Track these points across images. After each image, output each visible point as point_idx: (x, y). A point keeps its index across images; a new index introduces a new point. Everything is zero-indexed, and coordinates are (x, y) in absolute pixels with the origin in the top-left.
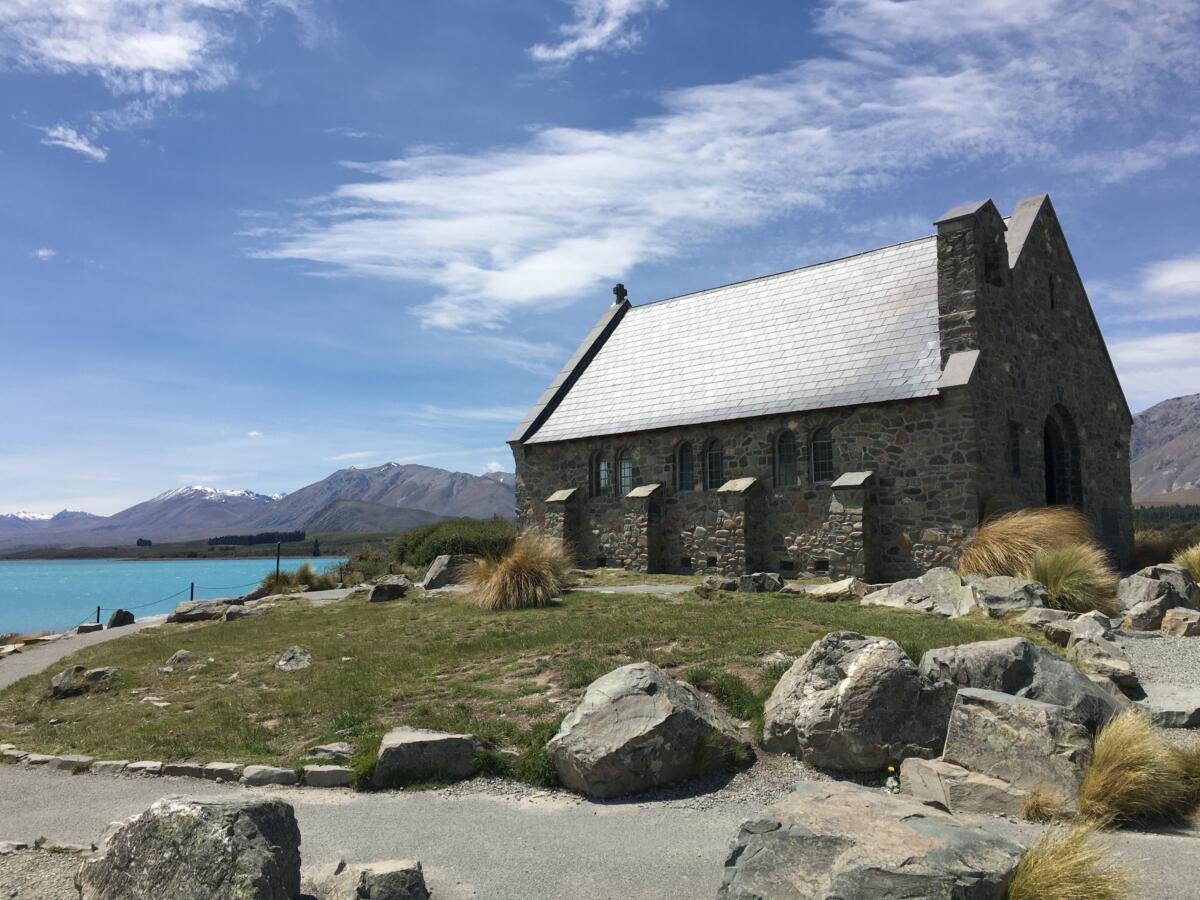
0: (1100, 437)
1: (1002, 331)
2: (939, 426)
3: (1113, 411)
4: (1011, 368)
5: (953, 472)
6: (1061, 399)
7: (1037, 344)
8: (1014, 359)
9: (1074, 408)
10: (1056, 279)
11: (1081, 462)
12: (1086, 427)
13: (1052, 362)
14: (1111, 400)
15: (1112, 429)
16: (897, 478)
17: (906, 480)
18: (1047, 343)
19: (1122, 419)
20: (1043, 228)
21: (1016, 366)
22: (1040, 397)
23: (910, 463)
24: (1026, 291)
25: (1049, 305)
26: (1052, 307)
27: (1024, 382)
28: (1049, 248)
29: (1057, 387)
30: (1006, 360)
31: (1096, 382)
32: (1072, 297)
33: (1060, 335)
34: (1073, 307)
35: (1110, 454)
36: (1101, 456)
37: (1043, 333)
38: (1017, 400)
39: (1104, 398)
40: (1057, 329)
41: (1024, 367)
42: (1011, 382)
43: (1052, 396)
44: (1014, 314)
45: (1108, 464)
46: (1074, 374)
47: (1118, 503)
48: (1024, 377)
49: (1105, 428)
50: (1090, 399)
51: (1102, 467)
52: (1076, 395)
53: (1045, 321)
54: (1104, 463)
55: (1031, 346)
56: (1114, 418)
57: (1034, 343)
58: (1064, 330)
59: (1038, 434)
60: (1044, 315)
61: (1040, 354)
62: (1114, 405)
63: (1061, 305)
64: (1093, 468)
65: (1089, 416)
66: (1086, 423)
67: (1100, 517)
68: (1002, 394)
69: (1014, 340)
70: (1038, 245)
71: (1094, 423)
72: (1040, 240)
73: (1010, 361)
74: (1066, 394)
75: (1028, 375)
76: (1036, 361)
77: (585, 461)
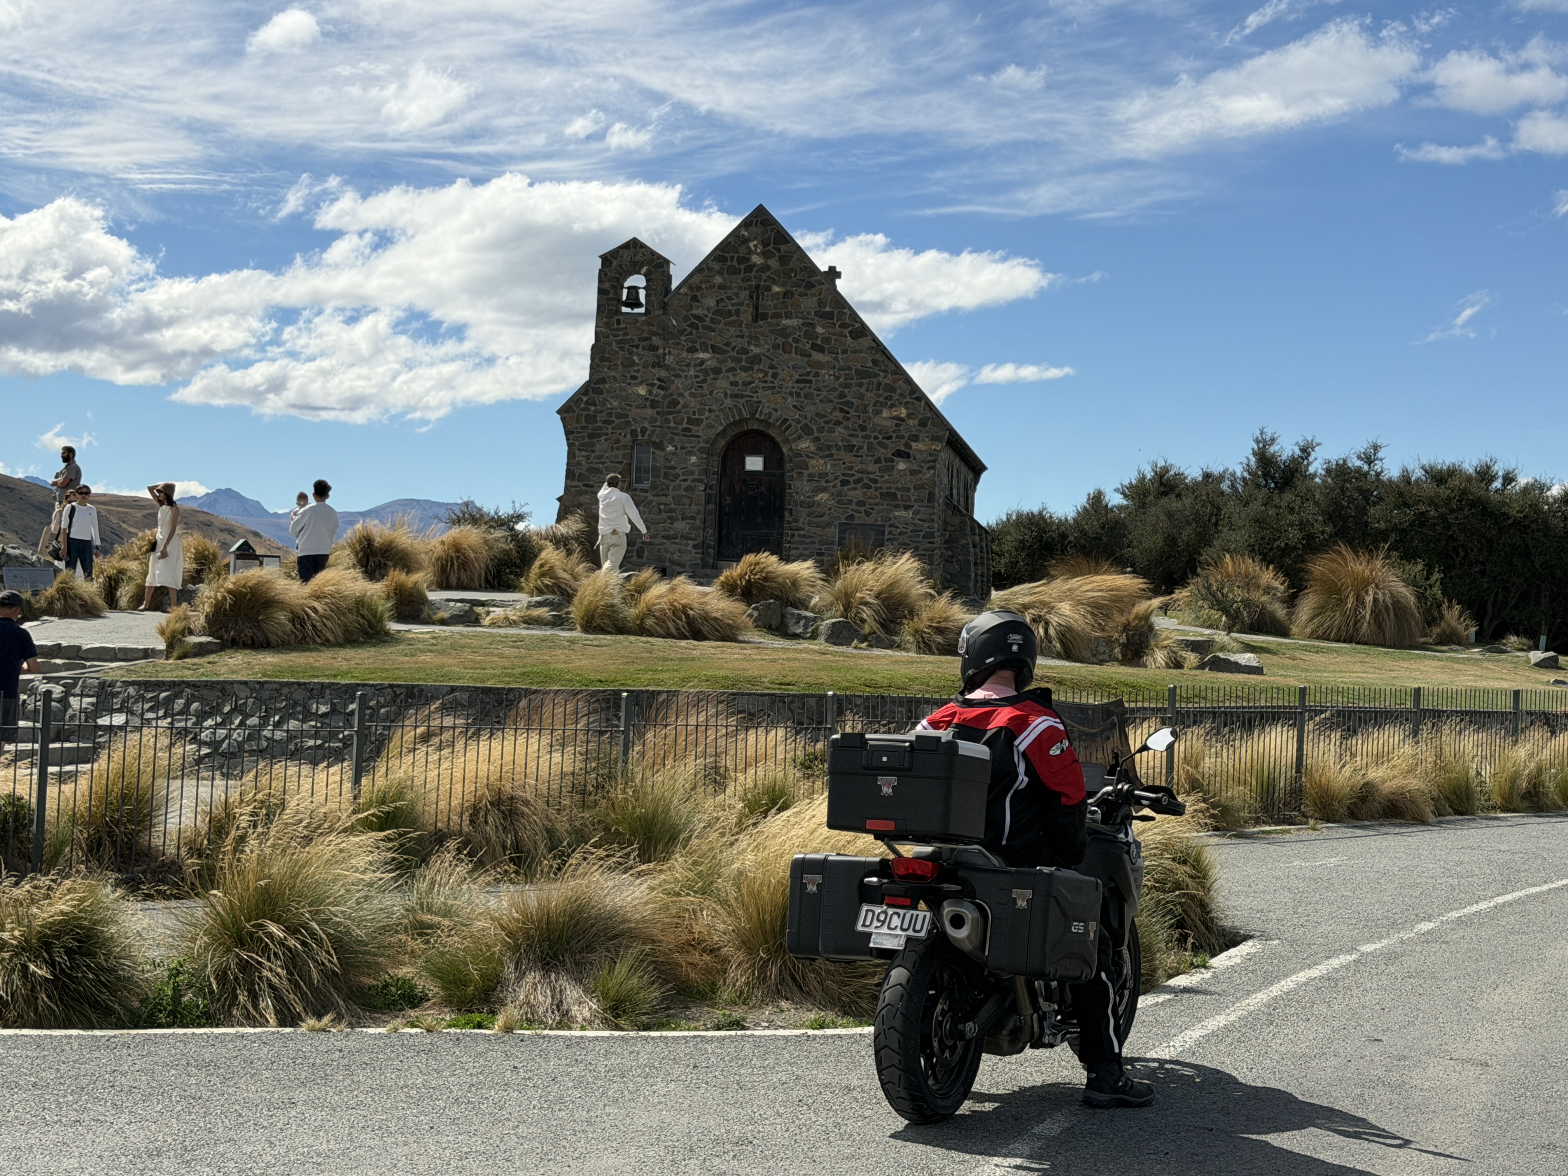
0: (850, 448)
1: (635, 358)
3: (898, 418)
4: (650, 392)
6: (755, 413)
7: (709, 363)
8: (656, 382)
9: (786, 420)
10: (769, 289)
12: (817, 439)
13: (743, 376)
14: (892, 406)
15: (890, 438)
18: (738, 360)
19: (923, 423)
20: (746, 241)
21: (660, 387)
22: (707, 414)
24: (699, 312)
25: (746, 316)
26: (758, 316)
27: (675, 403)
28: (756, 259)
29: (747, 402)
30: (637, 385)
31: (855, 389)
32: (809, 303)
33: (767, 347)
34: (808, 313)
35: (877, 466)
36: (851, 468)
37: (729, 349)
38: (655, 420)
39: (875, 405)
40: (762, 342)
41: (677, 388)
42: (648, 404)
43: (732, 412)
44: (664, 339)
45: (871, 476)
46: (796, 385)
47: (890, 519)
48: (675, 397)
49: (867, 437)
50: (835, 408)
51: (851, 479)
52: (794, 406)
53: (737, 336)
54: (858, 476)
55: (695, 365)
56: (897, 425)
57: (702, 362)
58: (780, 340)
59: (695, 450)
60: (733, 331)
61: (717, 371)
62: (904, 411)
63: (777, 316)
64: (827, 482)
65: (827, 426)
66: (816, 434)
67: (834, 532)
68: (627, 416)
69: (659, 363)
70: (732, 260)
71: (836, 434)
72: (736, 256)
73: (647, 385)
74: (766, 407)
75: (686, 395)
76: (704, 381)
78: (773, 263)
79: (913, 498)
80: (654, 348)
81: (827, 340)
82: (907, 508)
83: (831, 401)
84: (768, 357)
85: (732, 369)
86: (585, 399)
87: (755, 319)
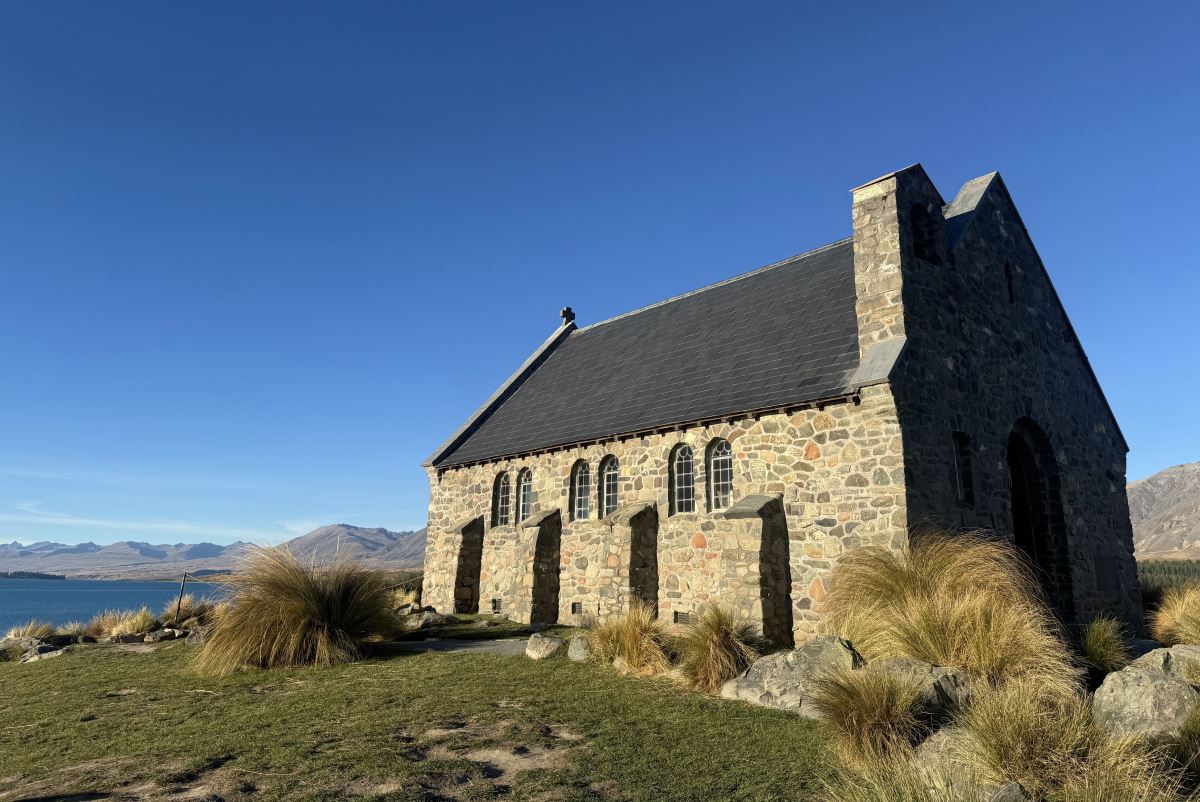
1: (939, 317)
2: (856, 435)
4: (957, 369)
5: (874, 496)
6: (1029, 411)
7: (992, 341)
8: (959, 355)
9: (1047, 425)
11: (1062, 493)
12: (1066, 450)
13: (1014, 365)
14: (1097, 421)
15: (1101, 455)
16: (808, 505)
17: (819, 508)
18: (1007, 343)
19: (1114, 444)
20: (994, 208)
21: (963, 364)
22: (1000, 407)
23: (823, 485)
24: (975, 275)
25: (1006, 294)
26: (1012, 296)
27: (975, 386)
28: (1003, 231)
29: (1023, 397)
30: (947, 355)
32: (1038, 293)
33: (1023, 334)
34: (1040, 304)
35: (1100, 487)
36: (1089, 488)
37: (1000, 328)
38: (966, 407)
39: (1089, 418)
40: (1019, 327)
41: (975, 367)
42: (957, 383)
43: (1016, 408)
44: (957, 300)
45: (1099, 498)
46: (1045, 384)
47: (1116, 550)
48: (975, 379)
49: (1091, 453)
50: (1070, 417)
51: (1090, 501)
52: (1049, 410)
53: (1003, 315)
54: (1092, 497)
55: (983, 342)
57: (987, 339)
58: (1030, 329)
59: (999, 452)
60: (1000, 308)
61: (997, 353)
62: (1103, 427)
64: (1080, 503)
65: (1069, 436)
66: (1066, 446)
67: (1092, 566)
69: (958, 331)
70: (988, 226)
71: (1076, 446)
73: (953, 357)
74: (1035, 407)
75: (981, 378)
76: (991, 362)
77: (490, 485)
78: (1012, 238)
80: (952, 310)
82: (1120, 536)
84: (1026, 347)
85: (1006, 354)
86: (907, 364)
87: (1011, 301)
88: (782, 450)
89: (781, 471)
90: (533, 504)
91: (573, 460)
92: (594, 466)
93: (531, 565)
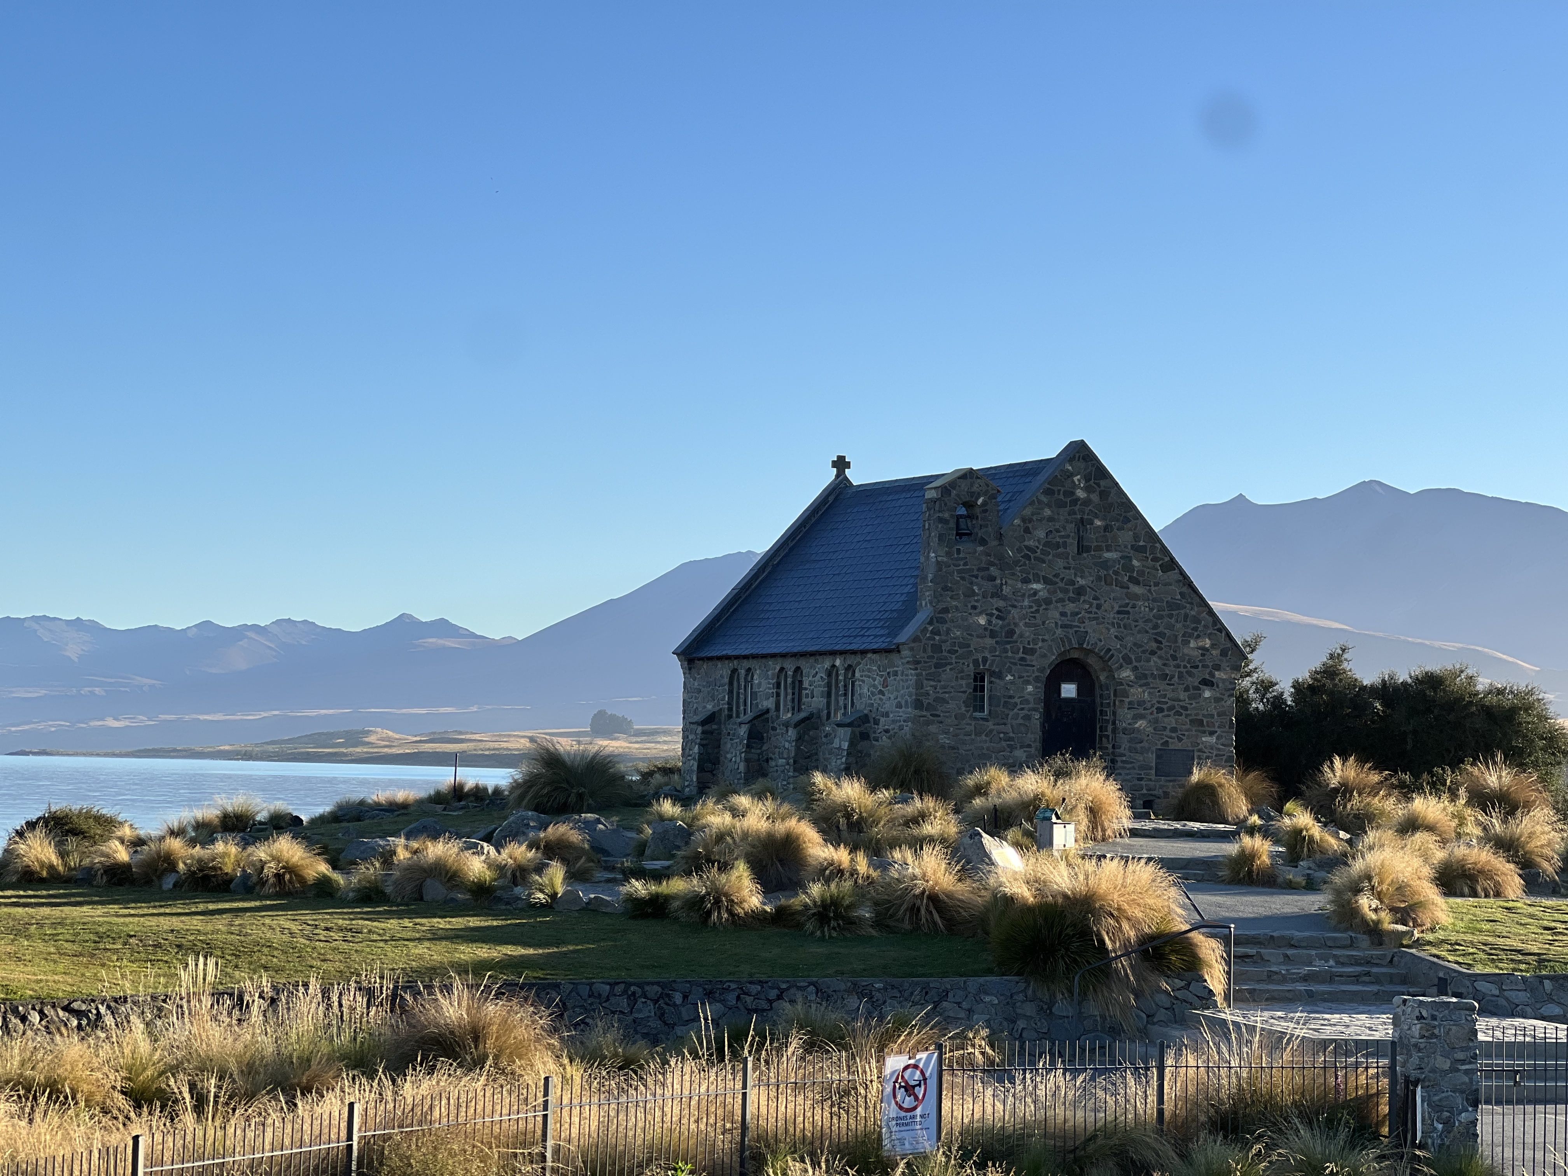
0: (1164, 677)
1: (975, 588)
2: (899, 674)
3: (1203, 648)
4: (989, 622)
6: (1082, 642)
7: (1041, 593)
8: (994, 612)
9: (1109, 650)
10: (1091, 522)
11: (1117, 703)
12: (1135, 669)
13: (1071, 607)
14: (1198, 637)
15: (1197, 667)
18: (1066, 591)
19: (1224, 653)
20: (1071, 475)
21: (998, 617)
22: (1040, 644)
23: (888, 706)
24: (1031, 543)
25: (1073, 549)
26: (1082, 549)
27: (1011, 633)
28: (1081, 494)
29: (1076, 632)
30: (977, 615)
31: (1166, 620)
32: (1125, 537)
33: (1091, 579)
34: (1126, 547)
35: (1186, 694)
36: (1165, 696)
37: (1058, 580)
38: (995, 650)
39: (1184, 636)
40: (1087, 574)
41: (1014, 618)
42: (987, 633)
43: (1063, 642)
44: (1001, 569)
45: (1181, 703)
46: (1116, 616)
47: (1198, 744)
48: (1012, 627)
49: (1178, 666)
50: (1150, 639)
51: (1165, 707)
52: (1116, 637)
53: (1065, 568)
54: (1170, 703)
55: (1030, 596)
56: (1203, 655)
57: (1035, 593)
58: (1103, 573)
59: (1031, 679)
60: (1061, 563)
61: (1048, 602)
62: (1208, 641)
63: (1098, 549)
64: (1145, 709)
65: (1143, 656)
66: (1135, 664)
67: (1152, 758)
68: (968, 646)
69: (997, 594)
70: (1059, 494)
71: (1152, 663)
72: (1062, 489)
73: (987, 614)
74: (1092, 638)
75: (1021, 624)
76: (1037, 611)
77: (726, 680)
78: (1095, 497)
79: (1217, 724)
80: (993, 579)
81: (1141, 573)
82: (1212, 733)
83: (1147, 632)
84: (1092, 589)
85: (1061, 600)
87: (1079, 553)
88: (874, 680)
89: (873, 694)
90: (754, 702)
91: (778, 668)
92: (790, 673)
93: (743, 755)
